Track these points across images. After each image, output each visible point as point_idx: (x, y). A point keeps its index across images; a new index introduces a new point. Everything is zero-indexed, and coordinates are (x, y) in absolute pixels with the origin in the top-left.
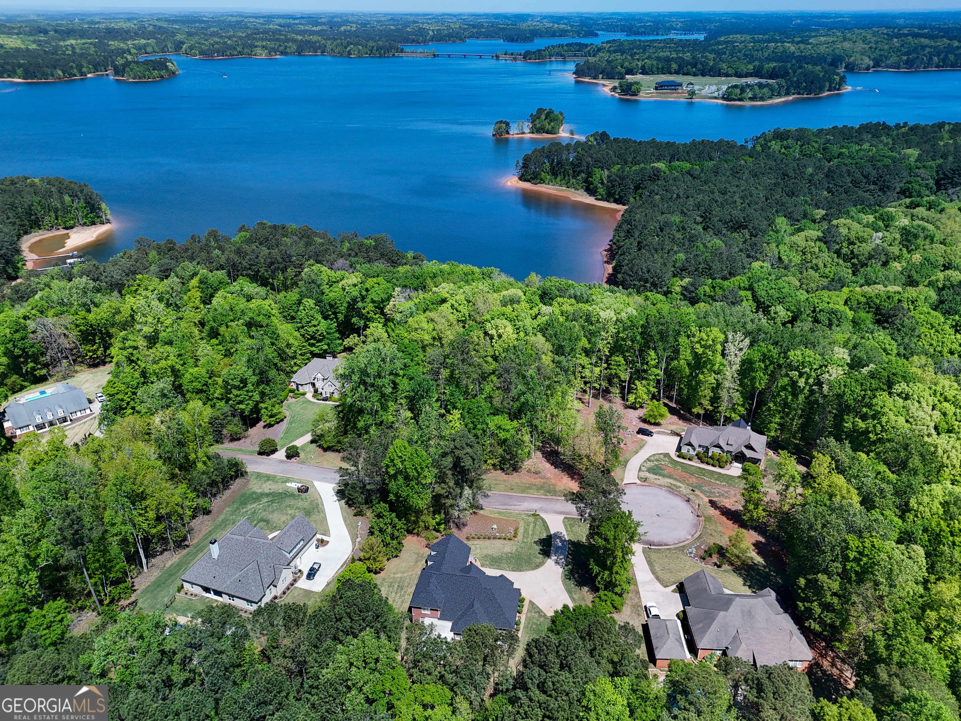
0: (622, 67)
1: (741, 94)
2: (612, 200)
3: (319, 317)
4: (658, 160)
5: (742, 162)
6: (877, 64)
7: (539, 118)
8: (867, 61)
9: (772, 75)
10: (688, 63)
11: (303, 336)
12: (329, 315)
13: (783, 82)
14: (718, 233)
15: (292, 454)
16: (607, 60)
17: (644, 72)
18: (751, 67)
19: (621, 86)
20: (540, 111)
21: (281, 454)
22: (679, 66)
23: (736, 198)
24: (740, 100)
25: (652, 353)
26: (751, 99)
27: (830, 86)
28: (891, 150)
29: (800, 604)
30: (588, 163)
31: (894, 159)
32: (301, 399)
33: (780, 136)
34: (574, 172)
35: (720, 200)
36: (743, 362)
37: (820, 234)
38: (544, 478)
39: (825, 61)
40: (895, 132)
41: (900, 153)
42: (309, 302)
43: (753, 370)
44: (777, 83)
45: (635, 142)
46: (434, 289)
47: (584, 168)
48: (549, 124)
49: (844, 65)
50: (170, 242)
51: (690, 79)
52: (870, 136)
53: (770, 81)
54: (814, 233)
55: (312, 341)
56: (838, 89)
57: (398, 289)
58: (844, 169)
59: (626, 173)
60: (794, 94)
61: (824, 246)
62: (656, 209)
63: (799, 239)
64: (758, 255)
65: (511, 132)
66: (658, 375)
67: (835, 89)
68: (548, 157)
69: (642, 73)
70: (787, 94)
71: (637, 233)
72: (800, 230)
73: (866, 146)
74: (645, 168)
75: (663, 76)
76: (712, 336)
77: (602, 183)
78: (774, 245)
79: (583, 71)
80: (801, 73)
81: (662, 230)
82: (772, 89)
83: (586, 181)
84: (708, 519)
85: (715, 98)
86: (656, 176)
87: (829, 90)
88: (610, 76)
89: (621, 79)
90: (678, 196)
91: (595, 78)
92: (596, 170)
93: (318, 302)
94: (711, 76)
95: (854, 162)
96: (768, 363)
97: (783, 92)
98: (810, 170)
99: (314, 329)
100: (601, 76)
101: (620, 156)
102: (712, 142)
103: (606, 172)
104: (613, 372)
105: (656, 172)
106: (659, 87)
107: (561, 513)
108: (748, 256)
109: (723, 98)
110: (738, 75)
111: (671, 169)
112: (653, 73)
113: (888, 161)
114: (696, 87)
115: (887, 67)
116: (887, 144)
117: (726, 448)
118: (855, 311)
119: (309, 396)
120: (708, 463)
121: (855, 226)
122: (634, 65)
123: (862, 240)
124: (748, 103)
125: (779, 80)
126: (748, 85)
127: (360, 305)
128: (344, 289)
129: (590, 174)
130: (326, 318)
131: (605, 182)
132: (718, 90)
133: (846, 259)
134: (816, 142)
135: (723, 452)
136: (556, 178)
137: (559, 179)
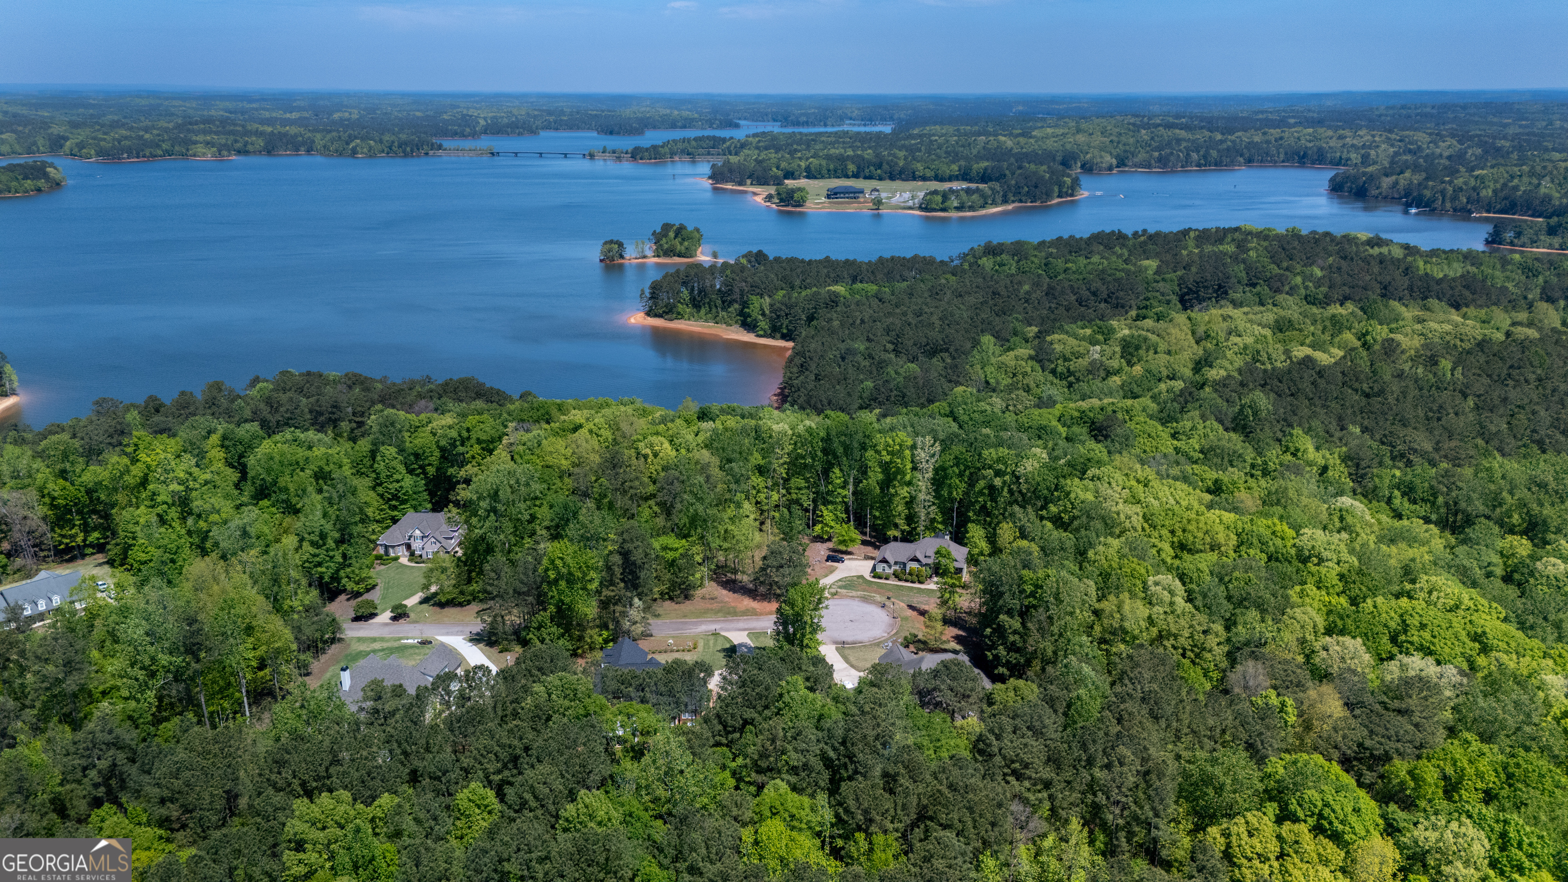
0: (778, 168)
1: (943, 202)
2: (778, 335)
3: (402, 469)
4: (836, 282)
5: (943, 281)
6: (1121, 163)
7: (666, 236)
8: (1109, 159)
9: (984, 178)
10: (870, 163)
11: (382, 496)
12: (414, 469)
13: (997, 186)
14: (914, 359)
15: (400, 615)
16: (756, 160)
17: (810, 176)
18: (955, 167)
19: (779, 194)
20: (666, 227)
21: (385, 617)
22: (858, 168)
23: (935, 319)
24: (944, 210)
25: (837, 471)
26: (958, 209)
27: (1060, 192)
28: (1126, 261)
29: (989, 654)
30: (742, 291)
31: (1128, 272)
32: (393, 564)
33: (992, 250)
34: (723, 302)
35: (914, 322)
36: (936, 470)
37: (1032, 352)
38: (722, 602)
39: (1054, 160)
40: (1131, 243)
41: (1135, 265)
42: (390, 451)
43: (946, 477)
44: (992, 189)
45: (803, 261)
46: (563, 417)
47: (736, 296)
48: (681, 244)
49: (1079, 164)
50: (152, 398)
51: (874, 183)
52: (1102, 248)
53: (981, 186)
54: (1025, 351)
55: (394, 503)
56: (1072, 195)
57: (511, 425)
58: (1067, 284)
59: (793, 300)
60: (1013, 202)
61: (1037, 367)
62: (835, 337)
63: (1009, 358)
64: (961, 379)
65: (627, 256)
66: (845, 496)
67: (1067, 195)
68: (684, 284)
69: (808, 177)
70: (1005, 201)
71: (813, 366)
72: (1010, 349)
73: (1096, 259)
74: (819, 293)
75: (836, 180)
76: (898, 440)
77: (763, 314)
78: (979, 366)
79: (722, 174)
80: (1020, 175)
81: (843, 359)
82: (983, 196)
83: (741, 313)
84: (905, 619)
85: (910, 208)
86: (833, 301)
87: (1059, 196)
88: (762, 181)
89: (778, 184)
90: (862, 321)
91: (740, 184)
92: (754, 298)
93: (401, 451)
94: (903, 180)
95: (1081, 277)
96: (962, 468)
97: (999, 199)
98: (1026, 287)
99: (397, 485)
100: (749, 182)
101: (784, 279)
102: (904, 258)
103: (768, 300)
104: (794, 496)
105: (833, 297)
106: (832, 194)
107: (745, 630)
108: (950, 381)
109: (921, 208)
110: (939, 178)
111: (852, 292)
112: (823, 177)
113: (1119, 275)
114: (883, 195)
115: (1136, 166)
116: (1121, 256)
117: (924, 561)
118: (1069, 427)
119: (404, 560)
120: (906, 581)
121: (1072, 341)
122: (794, 165)
123: (1078, 356)
124: (954, 214)
125: (990, 184)
126: (951, 191)
127: (461, 449)
128: (434, 434)
129: (745, 304)
130: (411, 472)
131: (767, 312)
132: (913, 198)
133: (1062, 377)
134: (1036, 256)
135: (922, 565)
136: (699, 311)
137: (703, 311)
